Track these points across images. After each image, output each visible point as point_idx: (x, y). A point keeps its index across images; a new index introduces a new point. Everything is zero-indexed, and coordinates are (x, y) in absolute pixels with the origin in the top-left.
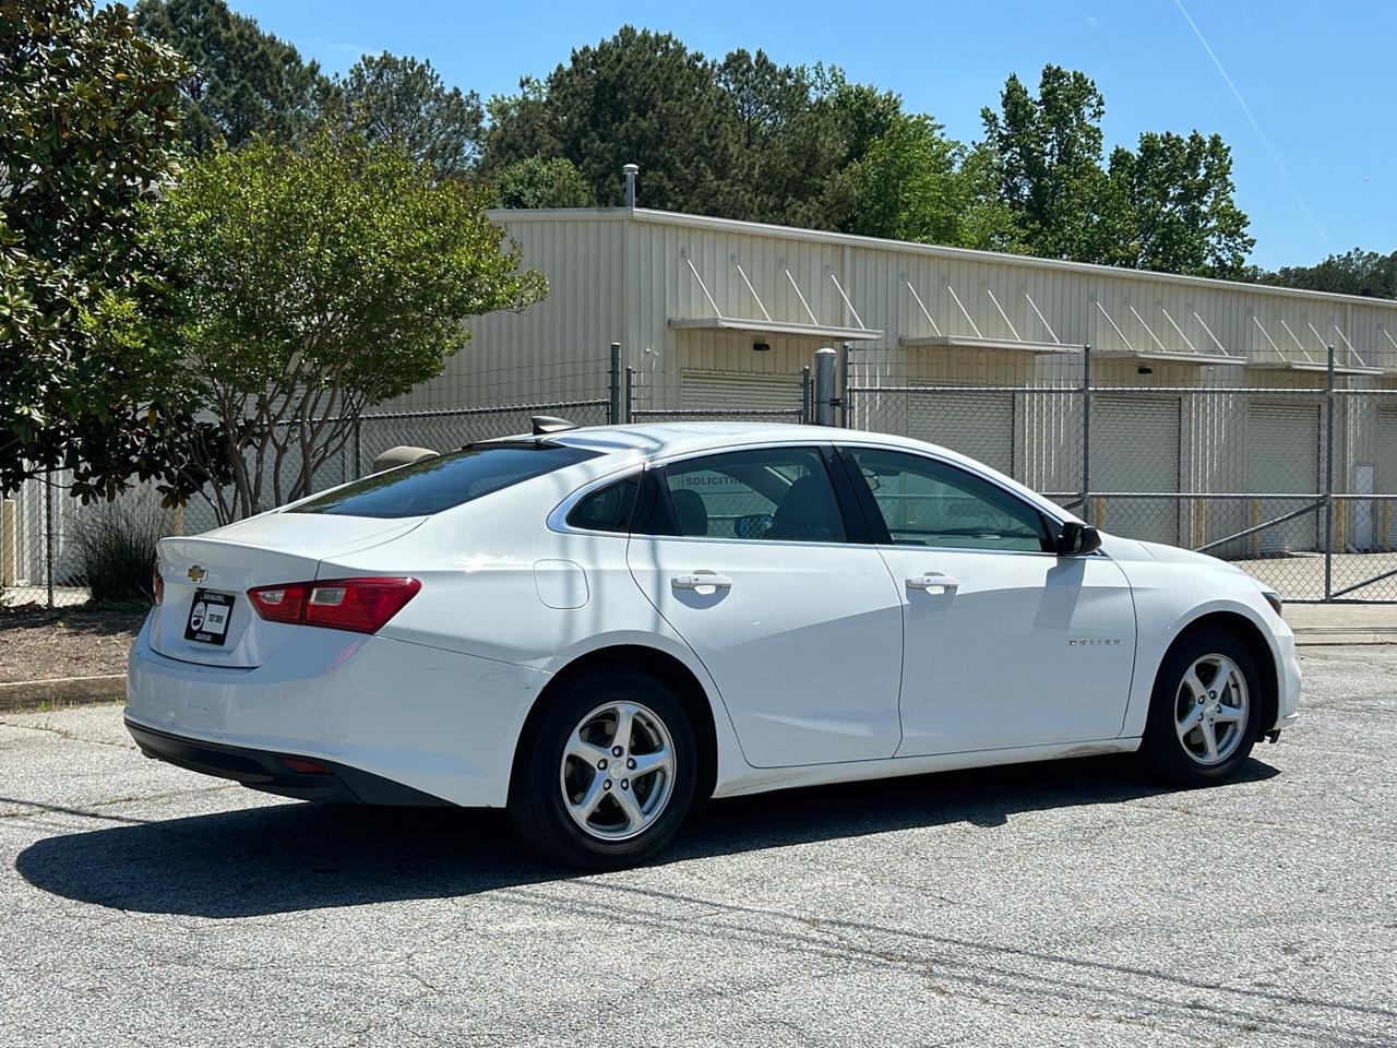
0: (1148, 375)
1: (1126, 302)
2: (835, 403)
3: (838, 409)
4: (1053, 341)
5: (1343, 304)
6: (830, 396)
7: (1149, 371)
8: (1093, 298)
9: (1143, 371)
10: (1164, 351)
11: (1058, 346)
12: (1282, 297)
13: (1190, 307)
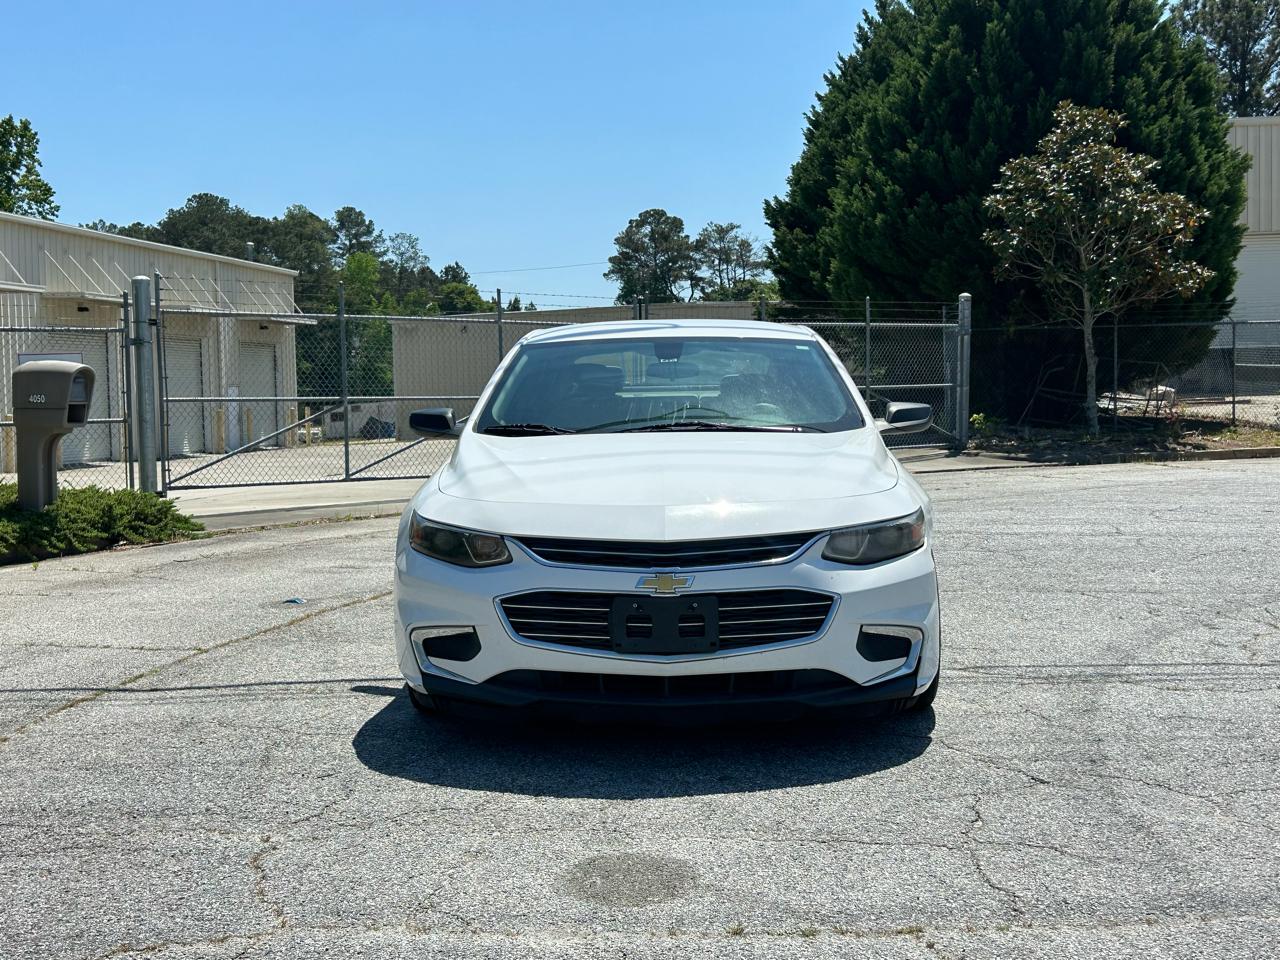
0: (86, 313)
1: (65, 252)
2: (153, 323)
3: (154, 328)
4: (20, 282)
5: (213, 261)
6: (148, 317)
7: (86, 309)
8: (41, 248)
9: (81, 309)
10: (102, 294)
11: (24, 286)
12: (173, 254)
13: (111, 259)
